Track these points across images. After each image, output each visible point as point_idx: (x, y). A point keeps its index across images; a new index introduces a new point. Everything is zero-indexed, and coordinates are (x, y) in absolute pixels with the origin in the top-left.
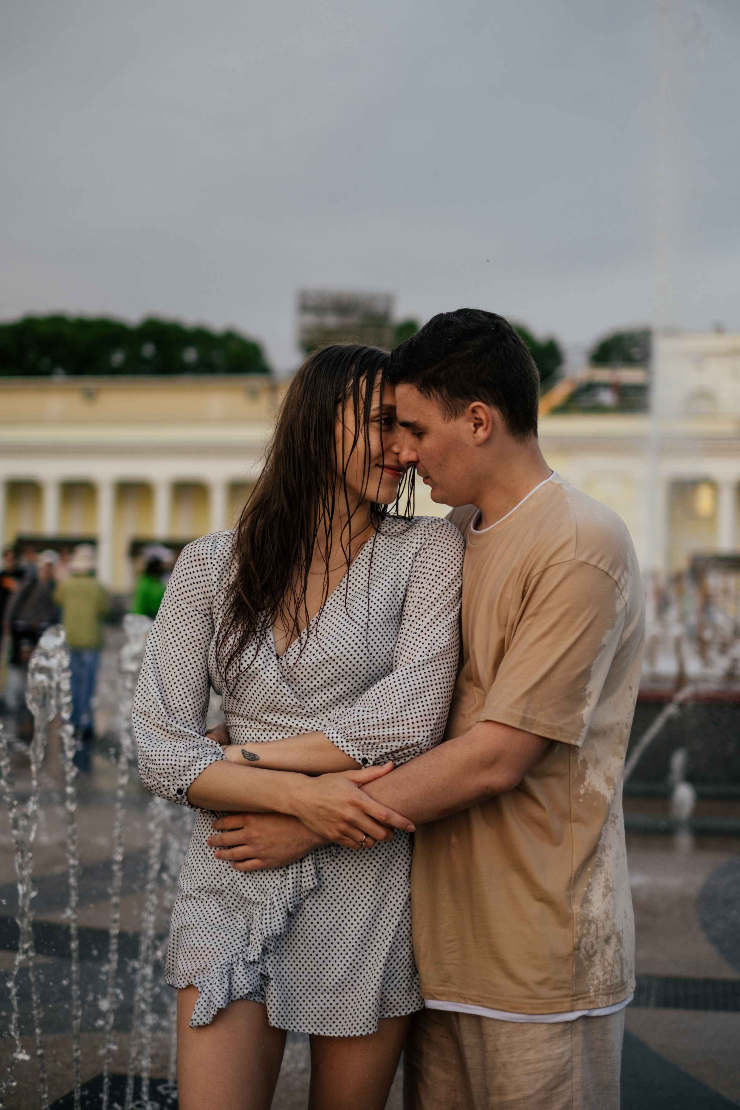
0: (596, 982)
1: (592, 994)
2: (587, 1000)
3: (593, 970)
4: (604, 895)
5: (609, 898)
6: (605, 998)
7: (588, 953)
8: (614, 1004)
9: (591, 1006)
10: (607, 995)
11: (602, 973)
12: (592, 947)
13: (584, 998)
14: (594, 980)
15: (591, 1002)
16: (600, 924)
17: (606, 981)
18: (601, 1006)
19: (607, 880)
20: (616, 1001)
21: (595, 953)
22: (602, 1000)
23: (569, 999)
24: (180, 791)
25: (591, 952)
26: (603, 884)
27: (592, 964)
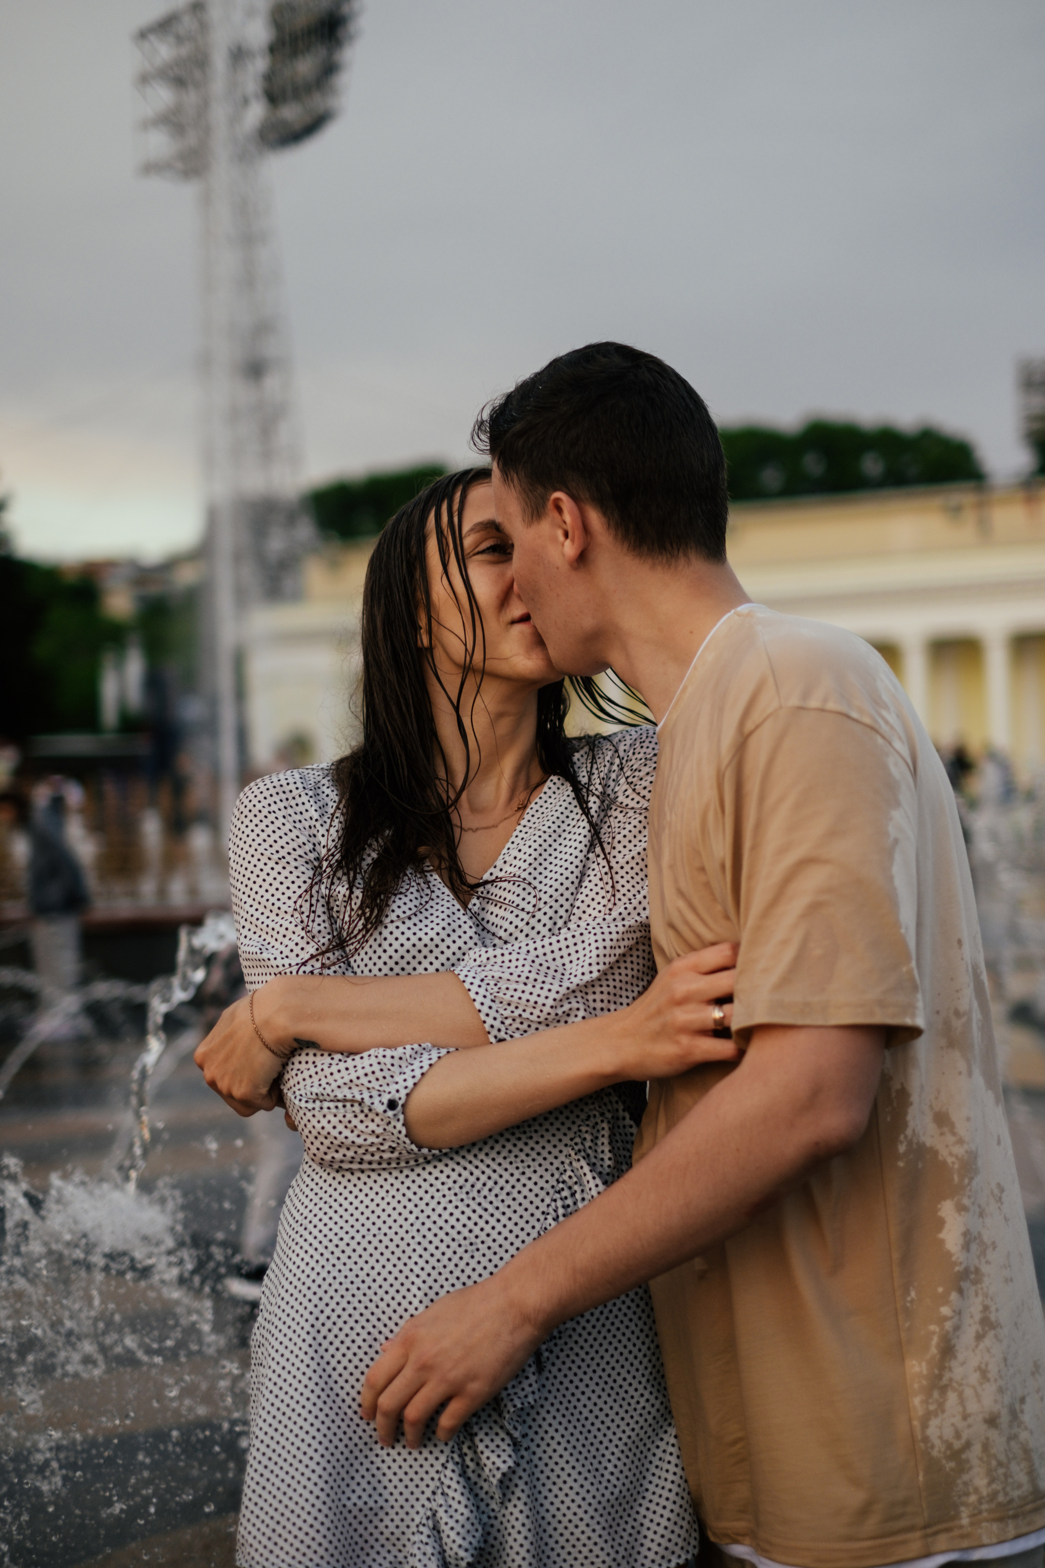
0: (973, 1498)
1: (965, 1521)
2: (956, 1532)
3: (966, 1477)
4: (979, 1337)
5: (987, 1342)
6: (995, 1527)
7: (949, 1446)
8: (1018, 1537)
9: (965, 1544)
10: (1001, 1520)
11: (985, 1481)
12: (958, 1435)
13: (948, 1530)
14: (967, 1494)
15: (963, 1537)
16: (968, 1392)
17: (994, 1495)
18: (985, 1540)
19: (986, 1308)
20: (1024, 1530)
21: (968, 1445)
22: (988, 1530)
23: (918, 1534)
25: (957, 1445)
26: (978, 1317)
27: (963, 1467)
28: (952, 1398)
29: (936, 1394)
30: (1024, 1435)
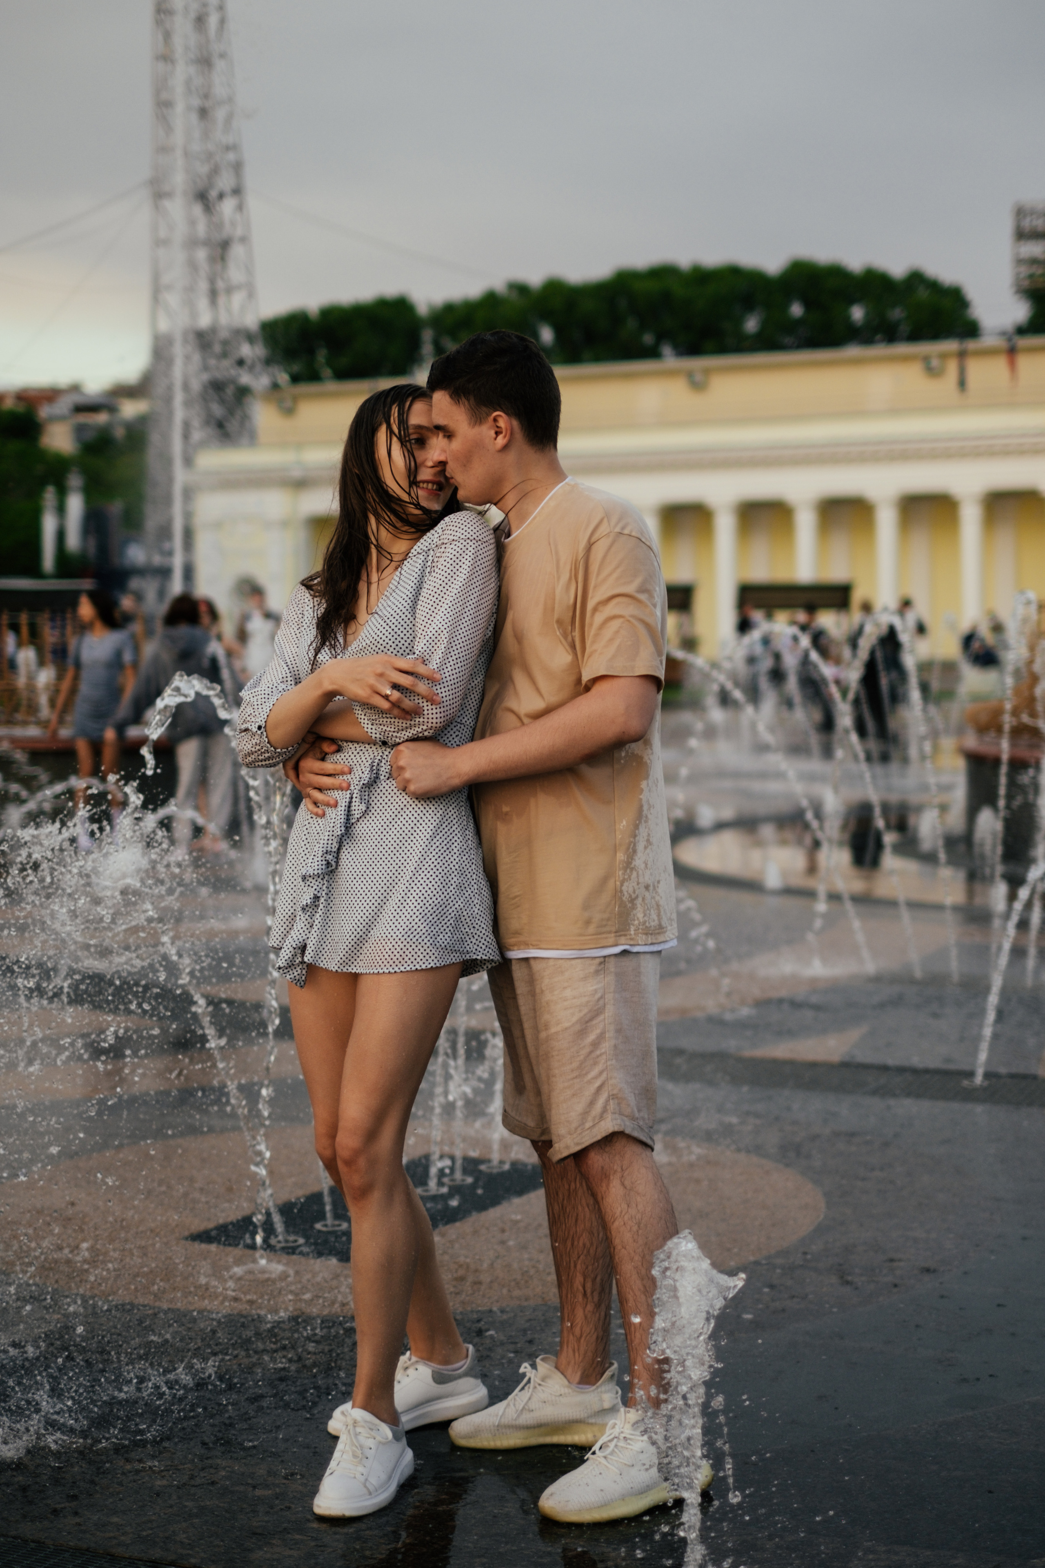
0: (636, 922)
1: (632, 932)
2: (628, 937)
3: (635, 912)
4: (646, 848)
5: (648, 851)
6: (644, 937)
7: (630, 896)
8: (652, 944)
9: (632, 943)
10: (646, 934)
11: (642, 915)
12: (634, 892)
13: (625, 935)
14: (634, 920)
15: (631, 939)
16: (640, 872)
17: (645, 922)
18: (640, 943)
19: (649, 835)
20: (654, 941)
21: (637, 897)
22: (641, 938)
23: (613, 935)
24: (260, 728)
25: (633, 896)
26: (646, 838)
27: (634, 907)
28: (634, 874)
29: (628, 871)
30: (657, 898)
